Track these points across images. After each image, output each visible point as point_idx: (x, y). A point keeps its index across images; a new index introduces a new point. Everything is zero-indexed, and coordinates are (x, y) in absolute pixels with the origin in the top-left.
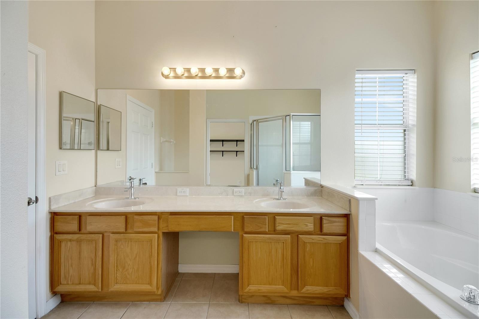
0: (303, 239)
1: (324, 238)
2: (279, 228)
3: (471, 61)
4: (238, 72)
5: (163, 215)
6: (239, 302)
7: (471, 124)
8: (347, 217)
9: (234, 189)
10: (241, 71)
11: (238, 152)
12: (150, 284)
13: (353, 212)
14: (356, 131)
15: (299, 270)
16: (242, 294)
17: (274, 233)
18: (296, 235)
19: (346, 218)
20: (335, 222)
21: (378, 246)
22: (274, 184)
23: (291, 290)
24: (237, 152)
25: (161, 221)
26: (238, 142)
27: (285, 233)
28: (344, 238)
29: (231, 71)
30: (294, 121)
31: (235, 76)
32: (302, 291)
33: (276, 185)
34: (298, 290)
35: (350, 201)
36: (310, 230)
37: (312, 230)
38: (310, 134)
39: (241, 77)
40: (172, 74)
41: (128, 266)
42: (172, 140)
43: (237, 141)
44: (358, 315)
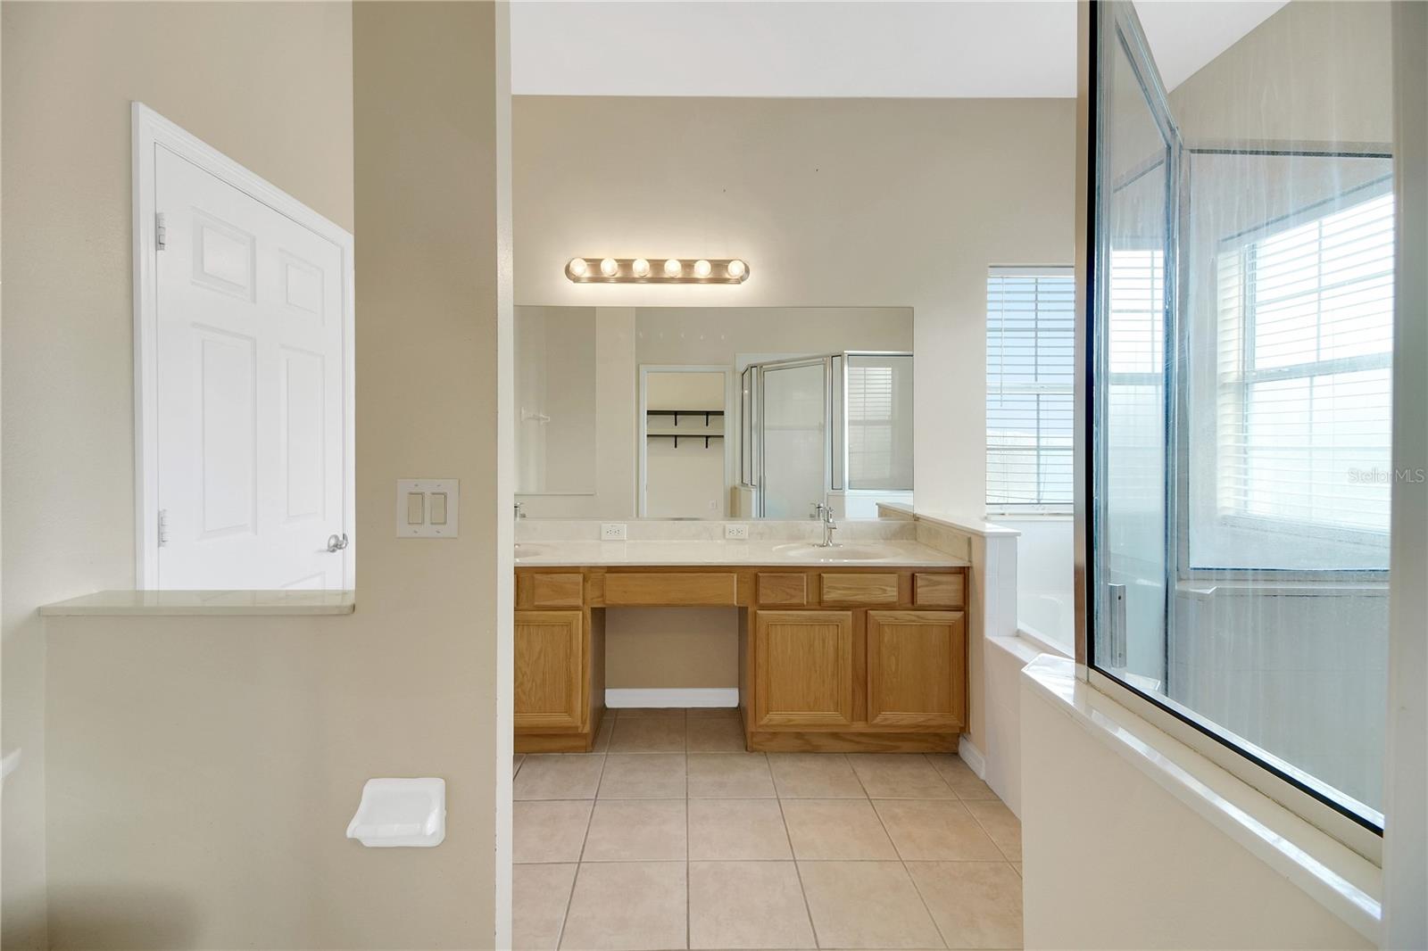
0: (877, 618)
1: (918, 616)
2: (830, 596)
3: (1221, 256)
4: (735, 269)
5: (592, 572)
6: (747, 750)
7: (1218, 385)
8: (964, 573)
9: (727, 526)
10: (743, 267)
11: (709, 439)
12: (569, 710)
13: (975, 563)
14: (989, 397)
15: (869, 678)
16: (754, 730)
17: (818, 607)
18: (862, 611)
19: (961, 576)
20: (939, 583)
21: (1022, 626)
22: (812, 516)
23: (853, 720)
24: (707, 437)
25: (589, 585)
26: (710, 417)
27: (841, 606)
28: (959, 615)
29: (719, 266)
30: (852, 366)
31: (727, 276)
32: (875, 722)
33: (817, 517)
34: (867, 720)
35: (969, 541)
36: (891, 600)
37: (895, 599)
38: (890, 400)
39: (740, 281)
40: (588, 274)
41: (523, 676)
42: (541, 415)
43: (708, 413)
44: (984, 762)
